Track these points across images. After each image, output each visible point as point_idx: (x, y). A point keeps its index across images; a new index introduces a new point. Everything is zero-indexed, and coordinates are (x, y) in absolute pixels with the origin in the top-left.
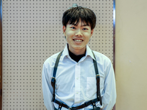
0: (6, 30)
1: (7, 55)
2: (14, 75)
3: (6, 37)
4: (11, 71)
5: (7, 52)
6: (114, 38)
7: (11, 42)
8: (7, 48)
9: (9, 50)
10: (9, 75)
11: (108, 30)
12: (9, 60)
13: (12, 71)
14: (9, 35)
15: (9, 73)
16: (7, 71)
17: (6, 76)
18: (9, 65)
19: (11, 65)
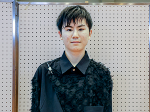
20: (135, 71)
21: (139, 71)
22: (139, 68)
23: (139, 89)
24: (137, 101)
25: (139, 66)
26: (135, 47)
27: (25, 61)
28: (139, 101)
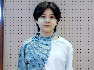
0: (7, 28)
1: (8, 48)
2: (13, 64)
3: (7, 34)
4: (10, 61)
5: (8, 45)
7: (11, 37)
8: (8, 43)
9: (9, 44)
10: (9, 64)
11: (90, 28)
12: (9, 52)
13: (12, 61)
14: (9, 32)
15: (9, 63)
16: (8, 61)
17: (6, 66)
18: (9, 56)
19: (11, 56)
20: (84, 39)
21: (87, 39)
22: (87, 36)
23: (87, 51)
24: (86, 59)
25: (87, 35)
26: (84, 22)
27: (8, 32)
28: (87, 59)
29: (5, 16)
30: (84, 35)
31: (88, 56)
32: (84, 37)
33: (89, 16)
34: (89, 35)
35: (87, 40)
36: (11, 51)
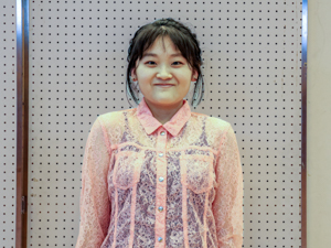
2: (57, 160)
4: (49, 151)
5: (41, 103)
6: (304, 69)
8: (41, 95)
9: (46, 99)
10: (45, 159)
11: (288, 52)
12: (45, 123)
16: (41, 151)
17: (37, 164)
18: (45, 135)
19: (49, 135)
29: (34, 14)
30: (272, 72)
31: (284, 137)
32: (272, 78)
33: (285, 15)
34: (285, 72)
35: (279, 88)
36: (50, 119)
